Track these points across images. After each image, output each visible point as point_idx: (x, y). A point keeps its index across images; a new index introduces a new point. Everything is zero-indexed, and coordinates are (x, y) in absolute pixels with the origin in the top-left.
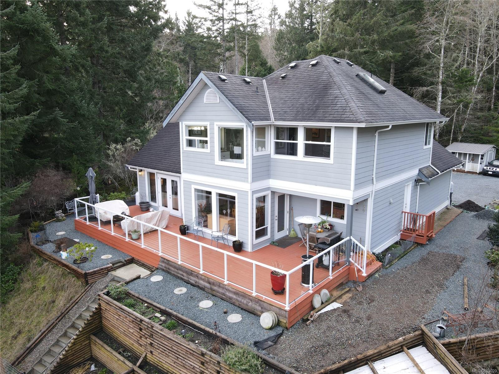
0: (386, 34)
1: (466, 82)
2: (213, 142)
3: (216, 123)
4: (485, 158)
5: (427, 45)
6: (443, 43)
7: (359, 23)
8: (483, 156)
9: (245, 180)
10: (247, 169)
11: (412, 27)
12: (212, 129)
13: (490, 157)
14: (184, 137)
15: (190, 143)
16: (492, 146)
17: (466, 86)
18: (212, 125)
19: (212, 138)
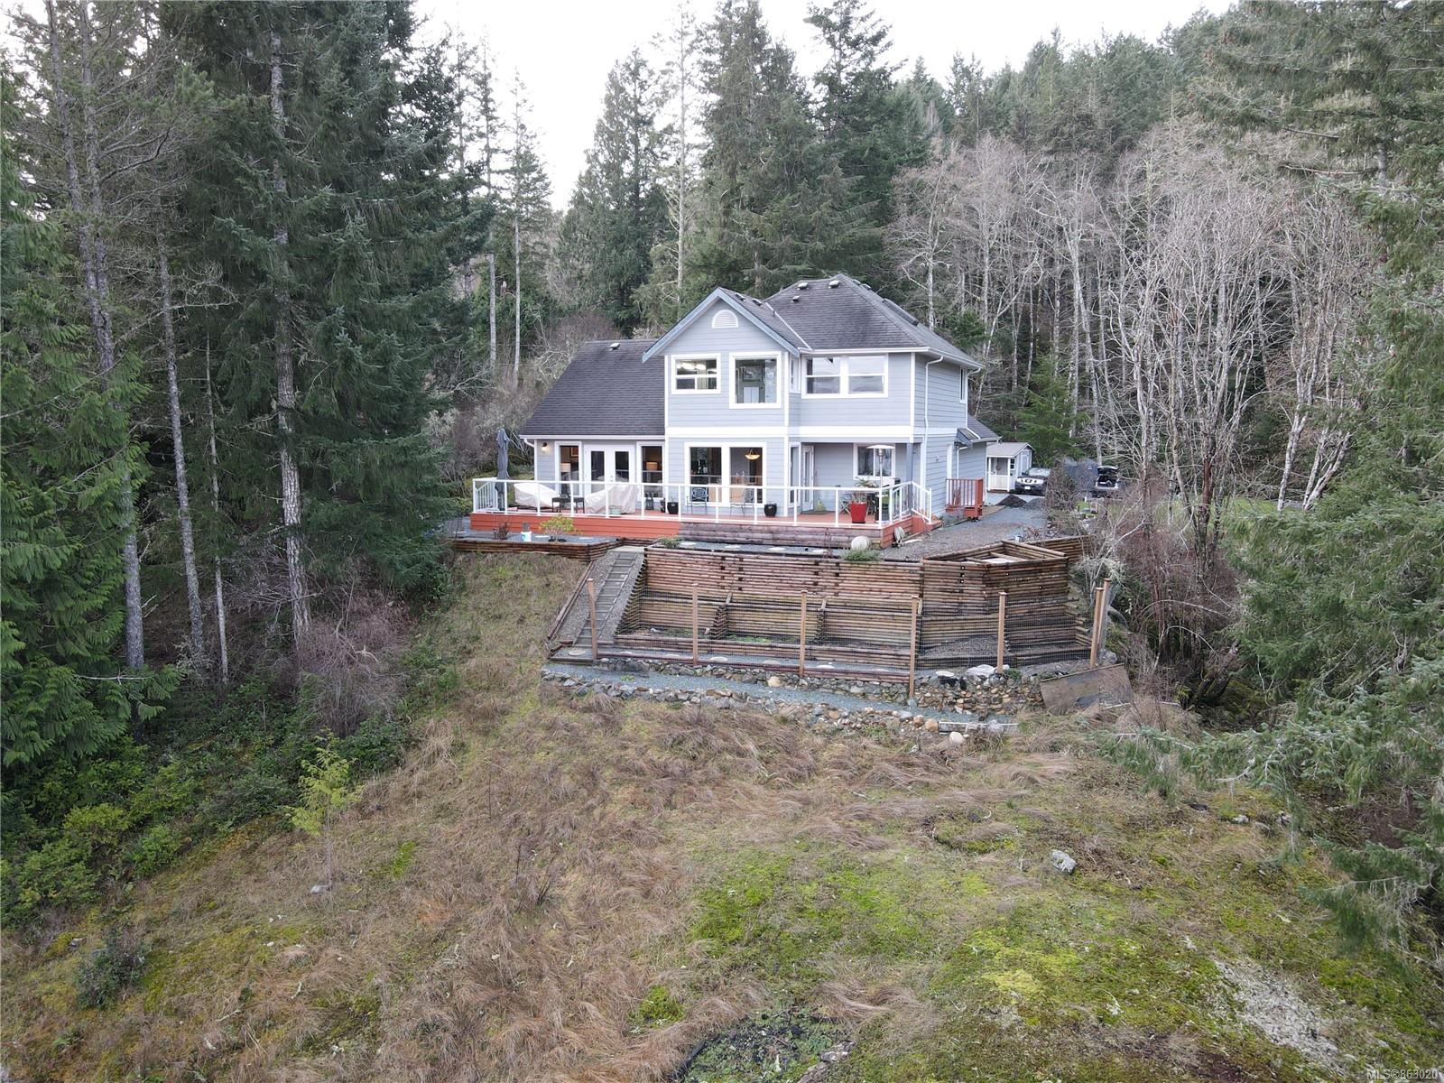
0: (838, 241)
1: (973, 334)
2: (725, 379)
3: (731, 354)
4: (1016, 465)
5: (904, 266)
6: (932, 264)
7: (786, 216)
8: (1013, 461)
9: (780, 423)
10: (783, 409)
11: (878, 231)
12: (726, 362)
13: (1025, 465)
14: (671, 378)
15: (682, 384)
16: (1026, 444)
17: (973, 341)
18: (725, 357)
19: (725, 373)
